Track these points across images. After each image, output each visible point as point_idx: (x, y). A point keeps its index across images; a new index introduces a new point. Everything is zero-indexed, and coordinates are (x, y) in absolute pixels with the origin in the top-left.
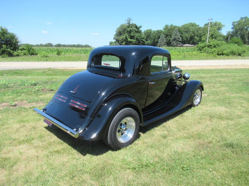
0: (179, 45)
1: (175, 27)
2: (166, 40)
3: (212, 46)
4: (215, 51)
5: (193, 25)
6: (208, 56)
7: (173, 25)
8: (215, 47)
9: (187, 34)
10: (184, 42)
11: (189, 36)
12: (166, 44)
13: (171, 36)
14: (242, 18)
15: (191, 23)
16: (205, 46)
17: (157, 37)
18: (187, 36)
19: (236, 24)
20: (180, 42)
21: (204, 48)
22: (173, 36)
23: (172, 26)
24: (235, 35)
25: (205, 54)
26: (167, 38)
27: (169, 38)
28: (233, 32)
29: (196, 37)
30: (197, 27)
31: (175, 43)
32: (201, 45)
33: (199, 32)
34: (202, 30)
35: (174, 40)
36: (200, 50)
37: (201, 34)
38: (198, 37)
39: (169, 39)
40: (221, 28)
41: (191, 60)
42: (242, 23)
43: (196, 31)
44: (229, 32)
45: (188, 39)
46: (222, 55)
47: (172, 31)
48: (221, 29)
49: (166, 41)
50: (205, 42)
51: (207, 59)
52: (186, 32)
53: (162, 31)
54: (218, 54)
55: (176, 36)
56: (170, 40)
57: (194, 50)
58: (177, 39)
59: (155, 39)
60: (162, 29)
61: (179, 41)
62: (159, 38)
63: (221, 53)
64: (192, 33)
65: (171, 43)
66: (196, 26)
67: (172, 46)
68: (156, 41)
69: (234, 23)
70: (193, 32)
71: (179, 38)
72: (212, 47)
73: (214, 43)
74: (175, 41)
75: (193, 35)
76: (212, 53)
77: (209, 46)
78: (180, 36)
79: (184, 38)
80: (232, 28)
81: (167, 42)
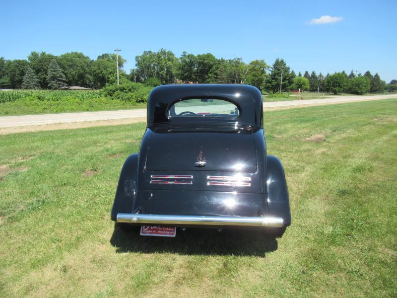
0: (63, 88)
1: (51, 57)
2: (37, 78)
3: (126, 89)
4: (132, 96)
5: (80, 56)
6: (124, 104)
7: (47, 53)
8: (130, 90)
9: (72, 70)
10: (70, 83)
11: (76, 73)
12: (39, 84)
13: (46, 72)
14: (145, 52)
15: (76, 53)
16: (117, 90)
17: (18, 72)
18: (74, 73)
19: (140, 59)
20: (64, 81)
21: (115, 92)
22: (49, 72)
23: (44, 54)
24: (141, 74)
25: (118, 101)
26: (39, 74)
27: (43, 75)
28: (138, 71)
29: (88, 76)
30: (85, 60)
31: (55, 84)
32: (109, 87)
33: (92, 67)
34: (96, 65)
35: (53, 78)
36: (111, 95)
37: (95, 71)
38: (90, 74)
39: (43, 77)
40: (122, 63)
41: (102, 110)
42: (148, 59)
43: (85, 66)
44: (133, 70)
45: (76, 78)
46: (142, 103)
47: (46, 63)
48: (123, 66)
49: (37, 80)
50: (115, 84)
51: (126, 108)
52: (70, 66)
53: (26, 62)
54: (137, 101)
55: (54, 71)
56: (45, 79)
57: (101, 96)
58: (58, 77)
59: (14, 75)
60: (27, 60)
61: (61, 81)
62: (22, 74)
63: (141, 99)
64: (79, 68)
65: (48, 83)
66: (84, 57)
67: (50, 88)
68: (17, 79)
69: (137, 57)
70: (82, 68)
71: (61, 76)
72: (126, 91)
73: (128, 85)
74: (54, 80)
75: (82, 71)
76: (129, 99)
77: (122, 90)
78: (63, 72)
79: (69, 75)
80: (136, 65)
81: (39, 82)
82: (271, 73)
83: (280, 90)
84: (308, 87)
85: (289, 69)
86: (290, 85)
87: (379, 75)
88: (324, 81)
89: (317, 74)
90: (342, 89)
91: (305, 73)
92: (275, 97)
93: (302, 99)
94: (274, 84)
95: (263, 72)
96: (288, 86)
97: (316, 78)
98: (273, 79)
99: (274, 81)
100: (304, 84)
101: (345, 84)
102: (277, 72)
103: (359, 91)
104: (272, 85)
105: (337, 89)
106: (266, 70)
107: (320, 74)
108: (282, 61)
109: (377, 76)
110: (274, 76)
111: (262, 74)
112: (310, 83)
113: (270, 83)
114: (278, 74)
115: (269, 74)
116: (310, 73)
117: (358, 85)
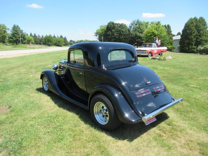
82: (11, 33)
83: (20, 43)
84: (34, 42)
85: (23, 31)
86: (24, 40)
87: (66, 37)
88: (41, 39)
89: (37, 35)
90: (52, 44)
91: (30, 34)
92: (18, 47)
93: (33, 48)
94: (14, 39)
95: (5, 32)
96: (23, 41)
97: (37, 37)
98: (13, 36)
99: (14, 37)
100: (31, 40)
101: (54, 41)
102: (15, 32)
103: (60, 45)
104: (13, 40)
105: (50, 43)
106: (7, 31)
107: (39, 35)
108: (18, 26)
109: (65, 38)
110: (13, 35)
111: (4, 33)
112: (34, 40)
113: (12, 38)
114: (16, 33)
115: (10, 33)
116: (33, 34)
117: (59, 42)
